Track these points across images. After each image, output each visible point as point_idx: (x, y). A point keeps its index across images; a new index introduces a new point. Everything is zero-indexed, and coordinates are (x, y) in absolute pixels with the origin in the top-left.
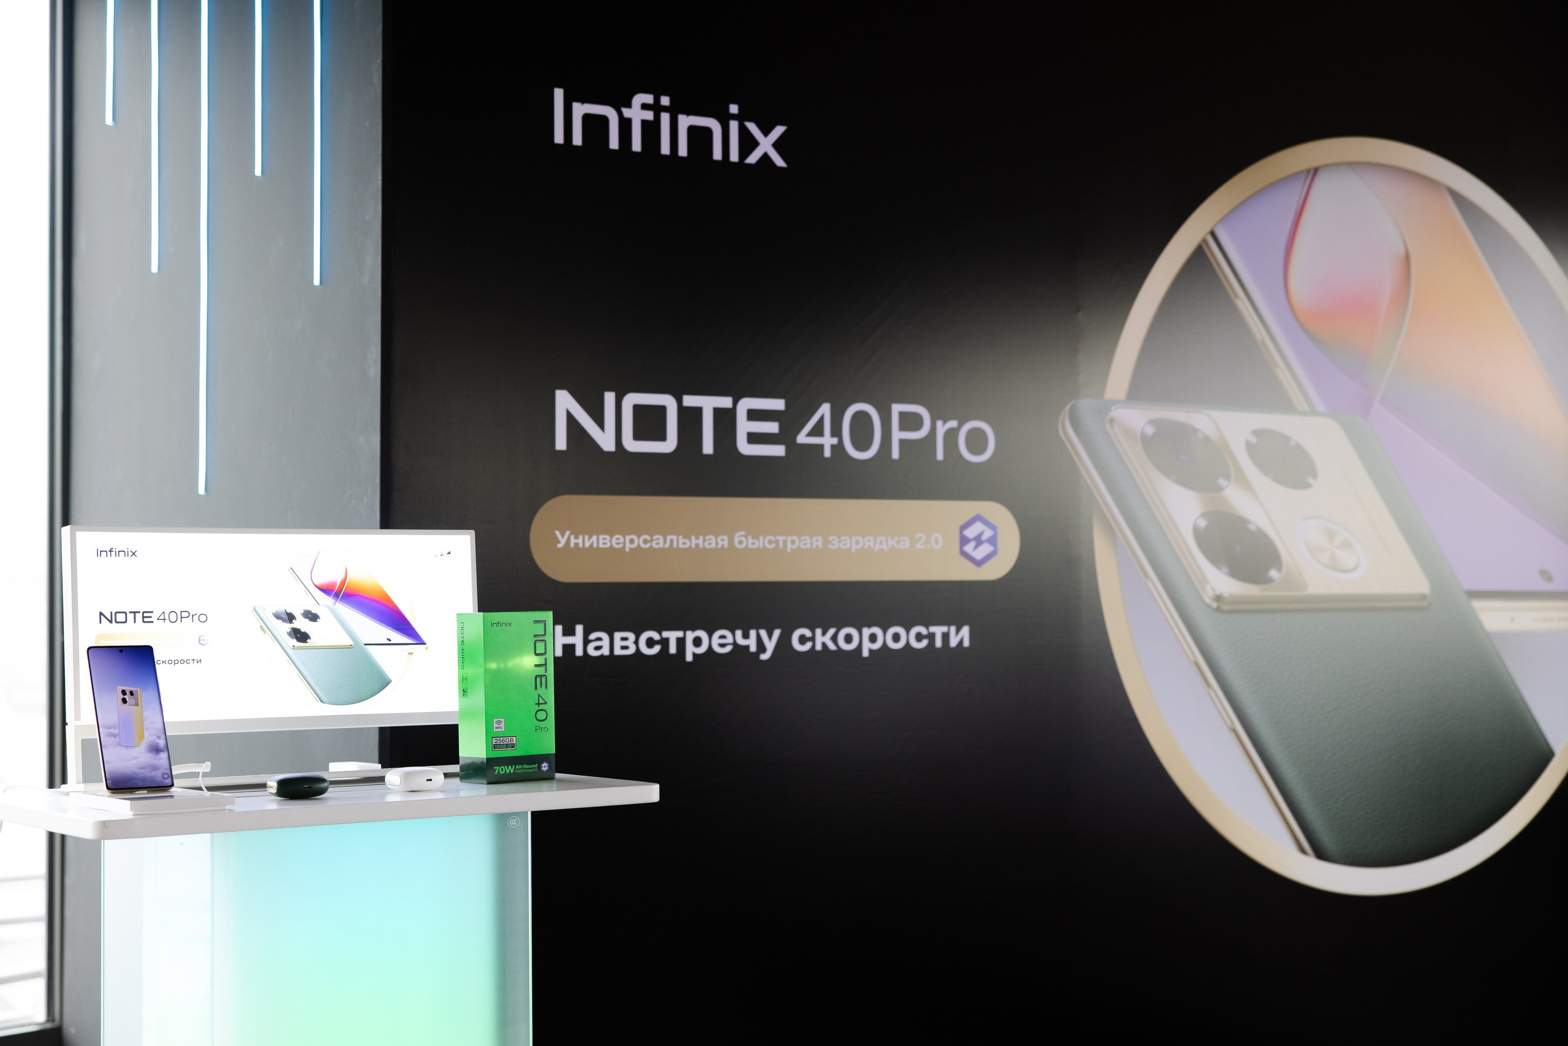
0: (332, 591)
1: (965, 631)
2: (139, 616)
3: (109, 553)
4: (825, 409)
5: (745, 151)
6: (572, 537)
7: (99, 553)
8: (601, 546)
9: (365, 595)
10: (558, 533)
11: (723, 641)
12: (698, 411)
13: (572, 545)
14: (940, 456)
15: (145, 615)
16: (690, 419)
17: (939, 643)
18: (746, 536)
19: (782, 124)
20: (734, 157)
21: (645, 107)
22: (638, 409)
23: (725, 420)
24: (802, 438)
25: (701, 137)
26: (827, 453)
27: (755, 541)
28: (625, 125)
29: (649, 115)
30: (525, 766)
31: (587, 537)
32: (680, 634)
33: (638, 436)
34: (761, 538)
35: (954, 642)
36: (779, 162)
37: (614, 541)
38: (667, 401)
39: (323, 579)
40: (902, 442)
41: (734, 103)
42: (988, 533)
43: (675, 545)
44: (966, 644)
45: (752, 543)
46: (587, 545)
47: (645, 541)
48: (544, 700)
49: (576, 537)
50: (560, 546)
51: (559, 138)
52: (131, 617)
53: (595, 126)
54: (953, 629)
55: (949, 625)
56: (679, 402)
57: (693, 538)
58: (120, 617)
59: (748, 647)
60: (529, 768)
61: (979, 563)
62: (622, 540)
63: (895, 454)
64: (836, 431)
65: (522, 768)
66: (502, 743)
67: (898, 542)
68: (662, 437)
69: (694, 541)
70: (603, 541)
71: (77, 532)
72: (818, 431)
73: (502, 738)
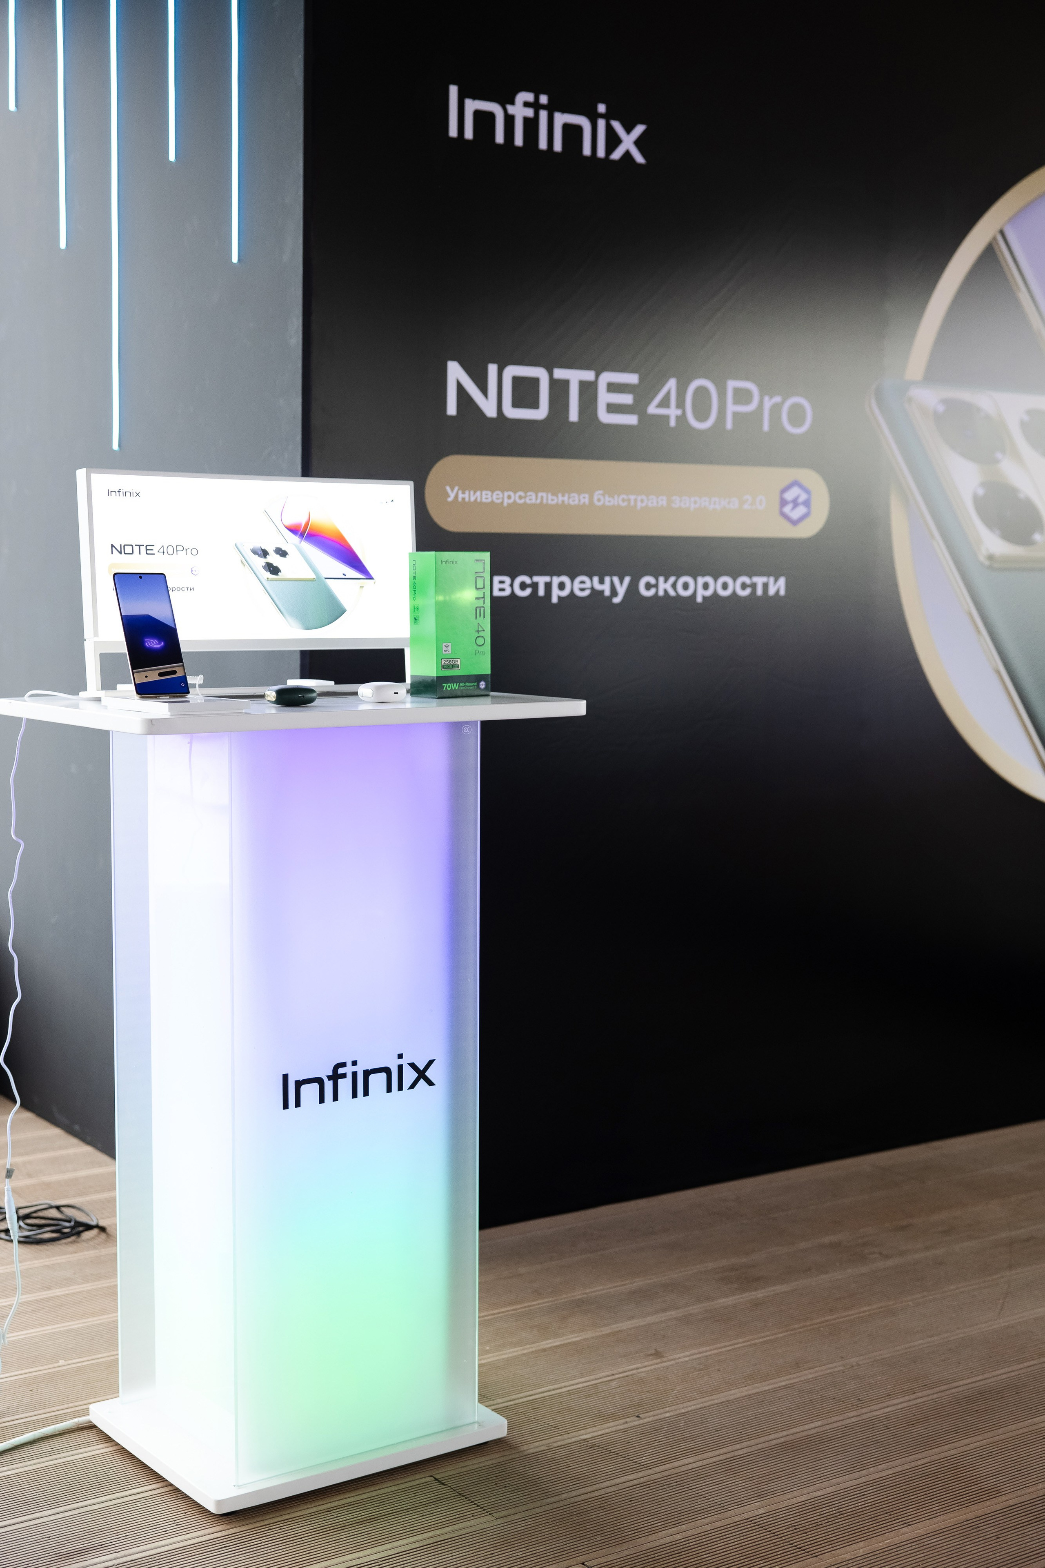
0: (298, 531)
1: (782, 581)
2: (143, 549)
3: (117, 493)
4: (672, 384)
5: (610, 148)
6: (460, 492)
7: (110, 493)
8: (484, 500)
9: (326, 536)
10: (448, 488)
11: (583, 586)
12: (566, 383)
13: (460, 499)
14: (766, 427)
15: (148, 548)
16: (559, 389)
17: (759, 592)
18: (603, 495)
19: (642, 123)
20: (601, 153)
21: (526, 104)
22: (516, 380)
23: (588, 390)
24: (652, 409)
25: (572, 133)
26: (673, 423)
27: (611, 499)
28: (509, 120)
29: (530, 112)
30: (467, 684)
31: (472, 493)
32: (547, 579)
33: (516, 404)
34: (616, 497)
35: (772, 591)
36: (639, 158)
37: (495, 496)
38: (539, 373)
39: (291, 521)
40: (735, 415)
41: (602, 102)
42: (803, 497)
43: (545, 501)
44: (782, 592)
45: (609, 501)
46: (472, 499)
47: (520, 497)
48: (482, 628)
49: (464, 493)
50: (450, 499)
51: (453, 132)
52: (136, 549)
53: (484, 120)
54: (772, 579)
55: (768, 575)
56: (551, 374)
57: (560, 495)
58: (128, 549)
59: (602, 592)
60: (470, 686)
61: (795, 523)
62: (501, 496)
63: (729, 425)
64: (681, 404)
65: (465, 686)
66: (449, 664)
67: (729, 503)
68: (535, 405)
69: (561, 498)
70: (486, 496)
71: (92, 474)
72: (665, 403)
73: (449, 660)
